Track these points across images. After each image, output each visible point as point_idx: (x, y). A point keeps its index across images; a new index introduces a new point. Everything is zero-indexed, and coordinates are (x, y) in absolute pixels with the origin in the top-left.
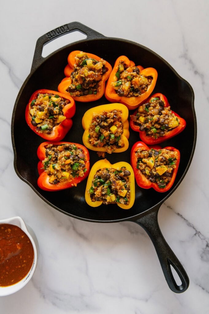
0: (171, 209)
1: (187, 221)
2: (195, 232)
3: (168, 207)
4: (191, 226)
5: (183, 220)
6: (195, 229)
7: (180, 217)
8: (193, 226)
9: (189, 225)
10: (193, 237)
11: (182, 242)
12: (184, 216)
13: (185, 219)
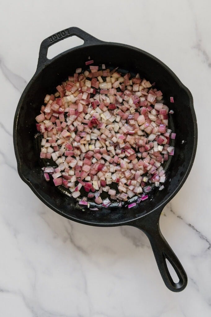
0: (182, 219)
1: (200, 232)
2: (208, 246)
3: (178, 217)
4: (204, 239)
5: (195, 231)
6: (209, 242)
7: (191, 229)
8: (206, 239)
9: (202, 237)
10: (206, 251)
11: (194, 257)
12: (196, 227)
13: (197, 231)
